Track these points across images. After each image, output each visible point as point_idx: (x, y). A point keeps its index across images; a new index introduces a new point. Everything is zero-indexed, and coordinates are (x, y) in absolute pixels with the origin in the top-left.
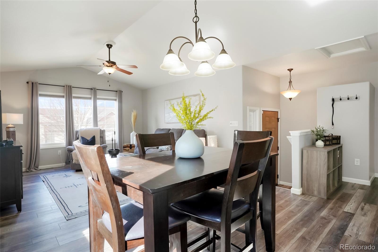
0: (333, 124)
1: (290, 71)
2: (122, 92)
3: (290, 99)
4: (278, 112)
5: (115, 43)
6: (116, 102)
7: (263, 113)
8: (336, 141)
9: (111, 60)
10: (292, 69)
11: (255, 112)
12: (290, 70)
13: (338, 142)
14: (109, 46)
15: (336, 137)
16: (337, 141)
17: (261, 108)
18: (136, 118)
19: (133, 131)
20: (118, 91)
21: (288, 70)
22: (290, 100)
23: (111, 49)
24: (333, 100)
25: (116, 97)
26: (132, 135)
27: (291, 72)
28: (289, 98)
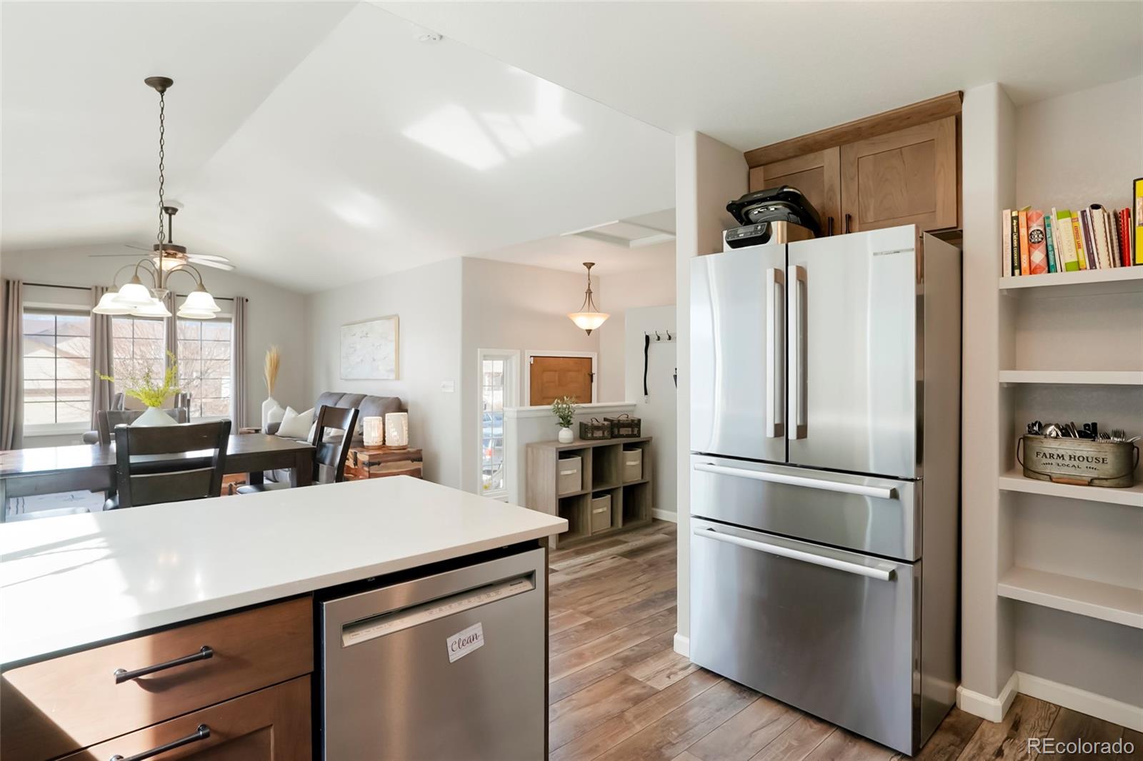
0: (646, 393)
1: (589, 268)
2: (247, 300)
3: (589, 331)
4: (591, 358)
5: (182, 205)
6: (231, 326)
7: (532, 363)
8: (630, 429)
9: (175, 242)
10: (593, 264)
11: (508, 361)
12: (589, 265)
13: (636, 432)
14: (170, 211)
15: (630, 422)
16: (633, 431)
17: (526, 351)
18: (276, 367)
19: (269, 398)
20: (235, 300)
21: (584, 264)
22: (589, 334)
23: (173, 216)
24: (647, 338)
25: (230, 313)
26: (265, 406)
27: (591, 269)
28: (587, 330)
